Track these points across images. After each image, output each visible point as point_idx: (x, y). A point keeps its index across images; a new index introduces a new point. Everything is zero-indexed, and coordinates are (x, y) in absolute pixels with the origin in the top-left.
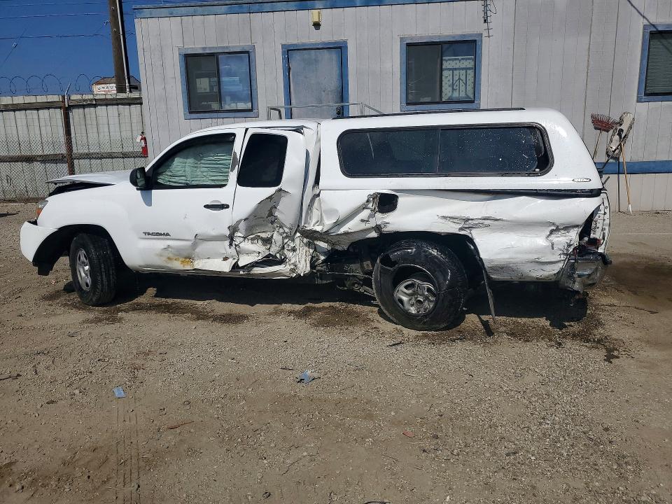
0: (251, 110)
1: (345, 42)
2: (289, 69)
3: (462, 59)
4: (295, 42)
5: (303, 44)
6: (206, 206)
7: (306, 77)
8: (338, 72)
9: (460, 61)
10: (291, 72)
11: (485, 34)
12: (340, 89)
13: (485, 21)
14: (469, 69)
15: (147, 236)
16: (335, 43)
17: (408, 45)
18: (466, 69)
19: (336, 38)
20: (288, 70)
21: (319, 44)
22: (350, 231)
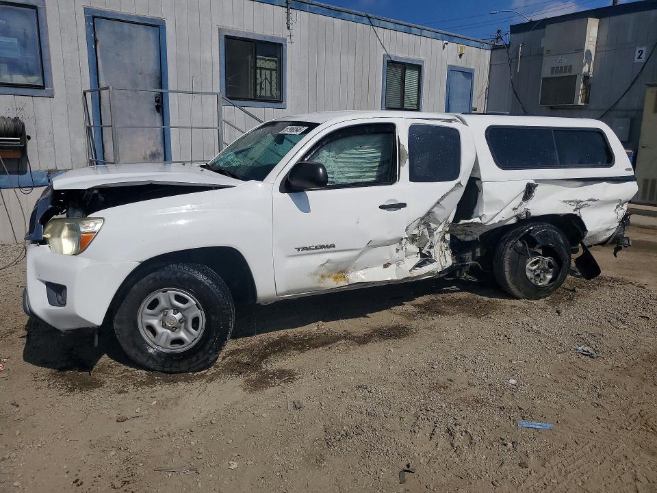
0: (42, 87)
1: (163, 22)
2: (96, 41)
3: (268, 60)
4: (102, 7)
5: (113, 13)
6: (382, 207)
7: (118, 55)
8: (156, 54)
9: (266, 61)
10: (98, 46)
11: (288, 40)
12: (158, 74)
13: (288, 28)
14: (273, 70)
15: (301, 252)
16: (152, 19)
17: (226, 37)
18: (271, 70)
19: (154, 14)
20: (94, 42)
21: (132, 17)
22: (503, 219)
